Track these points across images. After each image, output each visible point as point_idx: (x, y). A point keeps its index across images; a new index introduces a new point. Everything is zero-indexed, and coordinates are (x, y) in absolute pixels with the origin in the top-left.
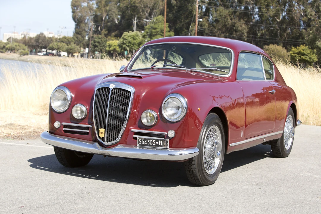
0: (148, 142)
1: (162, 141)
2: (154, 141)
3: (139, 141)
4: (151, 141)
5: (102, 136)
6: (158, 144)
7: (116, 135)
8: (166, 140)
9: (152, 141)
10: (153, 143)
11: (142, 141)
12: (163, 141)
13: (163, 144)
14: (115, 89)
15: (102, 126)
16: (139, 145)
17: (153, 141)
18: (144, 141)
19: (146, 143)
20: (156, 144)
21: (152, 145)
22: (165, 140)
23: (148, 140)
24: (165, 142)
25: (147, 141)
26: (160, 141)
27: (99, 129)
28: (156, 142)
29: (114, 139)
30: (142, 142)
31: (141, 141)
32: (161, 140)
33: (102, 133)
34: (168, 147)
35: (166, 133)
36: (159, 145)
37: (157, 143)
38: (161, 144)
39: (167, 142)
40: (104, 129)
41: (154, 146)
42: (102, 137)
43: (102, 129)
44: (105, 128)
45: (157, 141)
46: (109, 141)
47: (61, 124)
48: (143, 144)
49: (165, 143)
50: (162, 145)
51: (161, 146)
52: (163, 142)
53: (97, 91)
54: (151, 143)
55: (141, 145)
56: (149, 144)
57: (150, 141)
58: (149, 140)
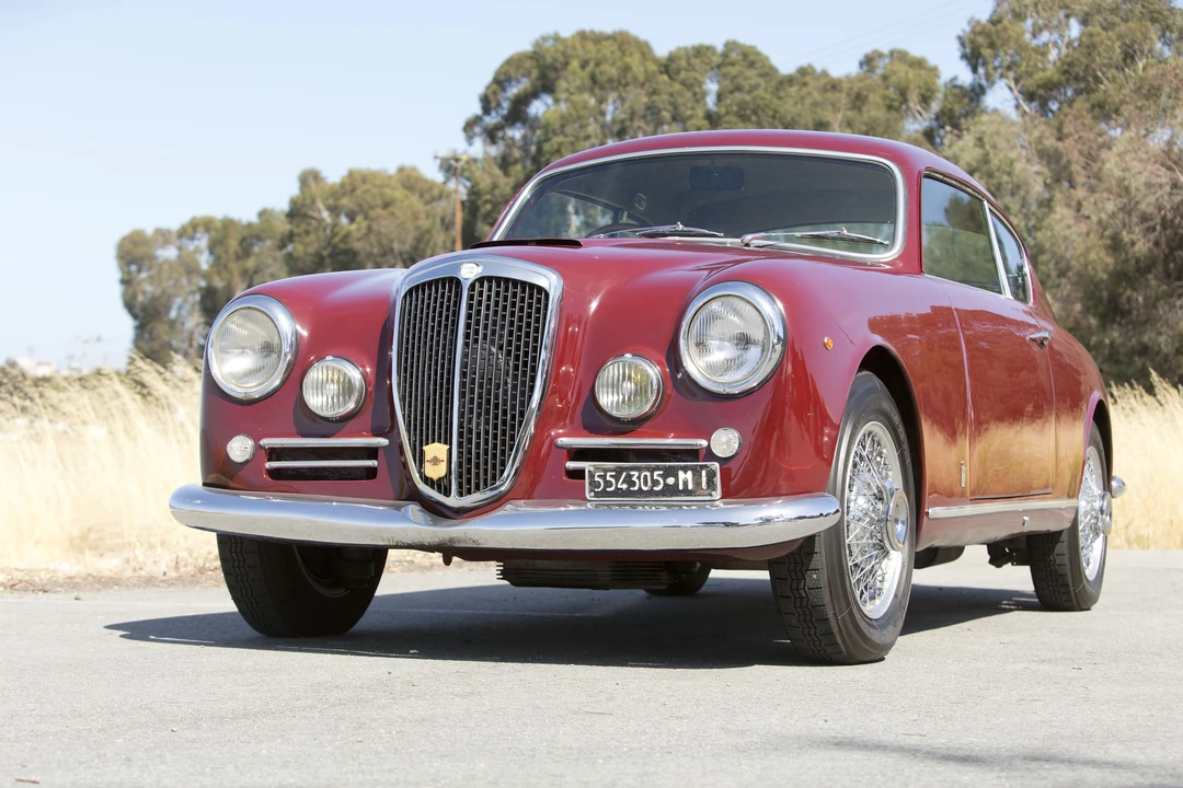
0: (634, 479)
1: (690, 473)
2: (656, 473)
3: (597, 479)
4: (646, 476)
5: (436, 471)
6: (677, 484)
7: (494, 467)
8: (706, 466)
9: (648, 474)
10: (655, 483)
11: (608, 478)
12: (696, 472)
13: (698, 484)
14: (481, 280)
15: (434, 434)
16: (597, 495)
17: (652, 476)
18: (617, 478)
19: (625, 486)
20: (666, 485)
21: (651, 493)
22: (702, 467)
23: (632, 473)
24: (704, 473)
25: (629, 477)
26: (681, 474)
27: (421, 445)
28: (665, 477)
29: (486, 480)
30: (608, 484)
31: (604, 477)
32: (685, 469)
33: (435, 461)
34: (717, 494)
35: (704, 443)
36: (681, 487)
37: (671, 481)
38: (685, 483)
39: (711, 475)
40: (446, 443)
41: (657, 494)
42: (435, 478)
43: (436, 444)
44: (448, 441)
45: (672, 472)
46: (469, 492)
47: (258, 447)
48: (613, 489)
49: (704, 479)
50: (690, 487)
51: (686, 492)
52: (694, 474)
53: (405, 297)
54: (646, 485)
55: (604, 493)
56: (636, 488)
57: (639, 478)
58: (636, 474)
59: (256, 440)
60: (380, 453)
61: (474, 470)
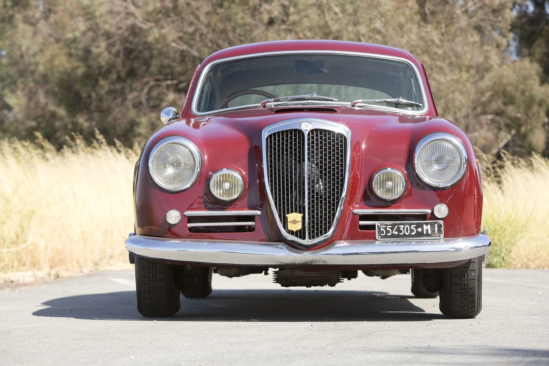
0: (401, 229)
1: (429, 226)
2: (412, 226)
3: (382, 229)
4: (407, 227)
5: (295, 227)
6: (423, 231)
7: (325, 224)
8: (437, 222)
9: (408, 226)
10: (412, 231)
11: (388, 229)
12: (432, 225)
13: (433, 231)
16: (382, 237)
17: (410, 228)
18: (392, 229)
19: (396, 233)
20: (417, 232)
21: (410, 236)
22: (435, 223)
23: (400, 226)
24: (436, 225)
25: (399, 228)
26: (425, 226)
27: (285, 214)
28: (416, 228)
30: (388, 232)
31: (385, 229)
32: (427, 224)
33: (295, 222)
34: (442, 236)
35: (429, 211)
36: (425, 233)
37: (420, 230)
38: (427, 231)
39: (440, 226)
40: (300, 212)
41: (413, 236)
42: (295, 230)
43: (294, 214)
45: (420, 226)
46: (315, 237)
48: (390, 234)
49: (436, 229)
50: (429, 232)
51: (427, 235)
52: (431, 227)
53: (267, 139)
54: (407, 232)
55: (386, 236)
56: (402, 234)
57: (404, 229)
58: (402, 226)
59: (182, 212)
60: (256, 218)
61: (316, 226)
